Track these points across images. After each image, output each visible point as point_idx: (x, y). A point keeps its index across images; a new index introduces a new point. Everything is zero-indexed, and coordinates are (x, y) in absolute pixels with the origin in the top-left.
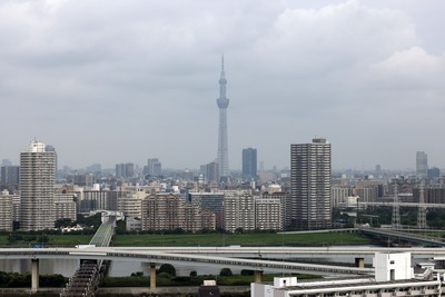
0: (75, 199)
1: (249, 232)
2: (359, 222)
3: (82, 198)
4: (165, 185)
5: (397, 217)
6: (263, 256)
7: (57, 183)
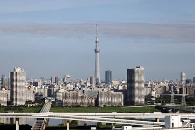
0: (34, 92)
1: (109, 106)
2: (156, 102)
3: (37, 92)
4: (72, 86)
5: (173, 100)
6: (116, 117)
7: (26, 85)
